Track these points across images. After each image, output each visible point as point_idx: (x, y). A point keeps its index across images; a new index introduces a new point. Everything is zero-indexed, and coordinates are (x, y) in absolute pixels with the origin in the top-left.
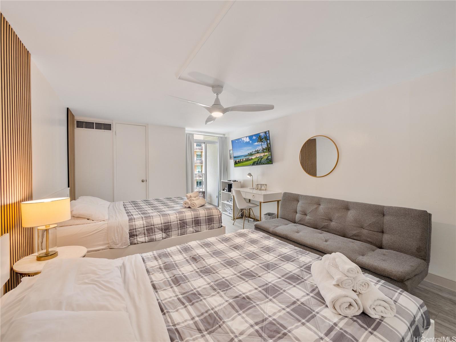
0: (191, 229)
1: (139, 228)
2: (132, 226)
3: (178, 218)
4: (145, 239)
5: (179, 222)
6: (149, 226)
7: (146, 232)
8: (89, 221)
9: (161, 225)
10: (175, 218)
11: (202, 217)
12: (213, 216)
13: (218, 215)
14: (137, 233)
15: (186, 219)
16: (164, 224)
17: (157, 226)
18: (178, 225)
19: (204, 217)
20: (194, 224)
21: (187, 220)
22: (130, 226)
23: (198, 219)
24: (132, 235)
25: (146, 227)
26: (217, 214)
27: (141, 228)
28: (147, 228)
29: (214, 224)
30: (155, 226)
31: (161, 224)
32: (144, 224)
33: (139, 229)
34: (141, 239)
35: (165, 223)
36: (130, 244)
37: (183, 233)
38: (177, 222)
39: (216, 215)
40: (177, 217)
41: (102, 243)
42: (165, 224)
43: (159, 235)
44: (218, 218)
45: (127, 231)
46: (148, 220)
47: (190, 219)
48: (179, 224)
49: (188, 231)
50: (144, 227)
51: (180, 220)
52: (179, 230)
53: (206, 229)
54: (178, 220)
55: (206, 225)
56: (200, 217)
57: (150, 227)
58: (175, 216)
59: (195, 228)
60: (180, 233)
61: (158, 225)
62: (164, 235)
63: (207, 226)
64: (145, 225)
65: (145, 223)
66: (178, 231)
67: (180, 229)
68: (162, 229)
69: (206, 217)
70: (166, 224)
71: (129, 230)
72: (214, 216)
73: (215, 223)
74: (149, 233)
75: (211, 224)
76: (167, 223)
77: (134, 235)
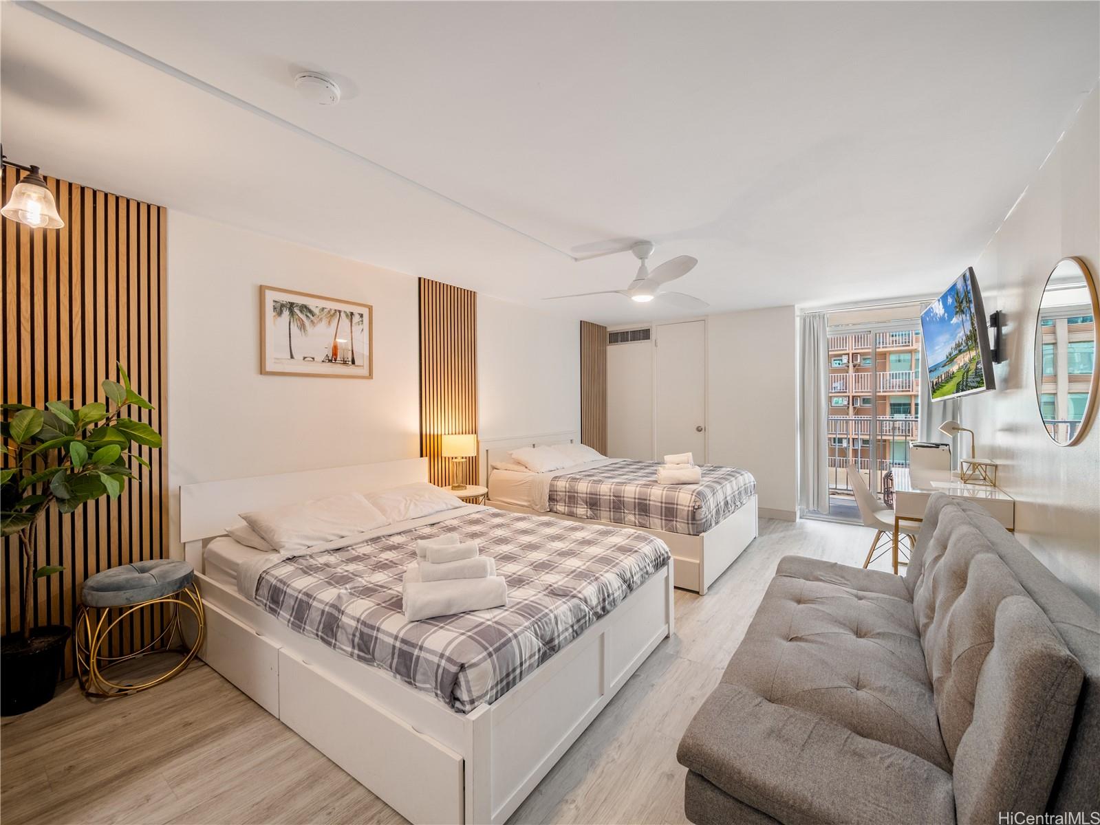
0: (632, 518)
1: (561, 491)
2: (554, 485)
3: (612, 490)
4: (565, 509)
5: (612, 498)
6: (571, 492)
7: (567, 500)
8: (525, 470)
9: (585, 495)
10: (608, 490)
11: (655, 501)
12: (677, 504)
13: (689, 507)
14: (558, 498)
15: (623, 497)
16: (589, 494)
17: (581, 495)
18: (610, 502)
19: (658, 502)
20: (637, 510)
21: (625, 499)
22: (552, 485)
23: (645, 502)
24: (552, 499)
25: (569, 492)
26: (688, 505)
27: (563, 492)
28: (570, 494)
29: (676, 521)
30: (579, 495)
31: (587, 494)
32: (566, 488)
33: (560, 493)
34: (560, 507)
35: (592, 494)
36: (549, 510)
37: (618, 519)
38: (608, 498)
39: (685, 506)
40: (610, 489)
41: (526, 498)
42: (591, 496)
43: (581, 510)
44: (685, 513)
45: (547, 491)
46: (573, 483)
47: (631, 498)
48: (612, 501)
49: (626, 519)
50: (566, 492)
51: (614, 496)
52: (612, 513)
53: (662, 527)
54: (612, 494)
55: (661, 519)
56: (650, 500)
57: (572, 494)
58: (609, 486)
59: (639, 518)
60: (612, 517)
61: (582, 493)
62: (589, 512)
63: (664, 521)
64: (567, 490)
65: (567, 486)
66: (608, 513)
67: (614, 511)
68: (587, 502)
69: (662, 503)
70: (594, 496)
71: (550, 491)
72: (679, 507)
73: (679, 522)
74: (570, 502)
75: (671, 520)
76: (595, 494)
77: (554, 499)
